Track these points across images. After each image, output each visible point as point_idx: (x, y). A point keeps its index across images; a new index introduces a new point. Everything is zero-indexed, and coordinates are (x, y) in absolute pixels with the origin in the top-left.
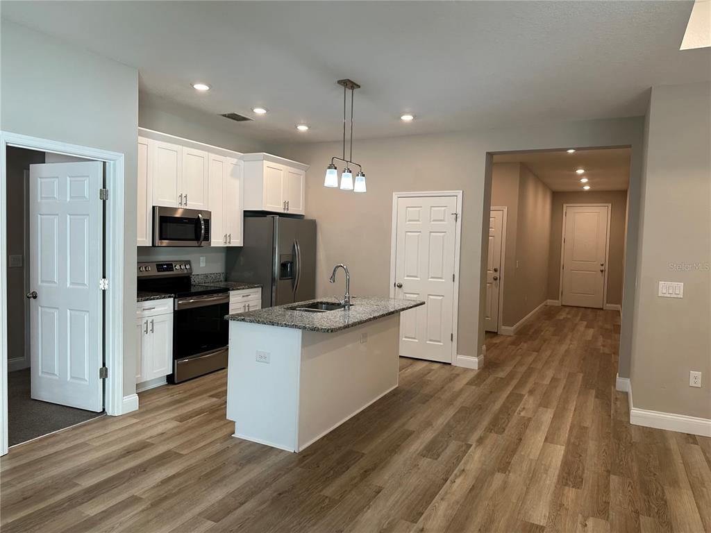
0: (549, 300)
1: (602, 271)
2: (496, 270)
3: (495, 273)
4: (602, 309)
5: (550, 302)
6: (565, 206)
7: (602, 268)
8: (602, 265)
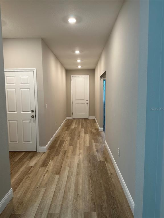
0: (67, 117)
1: (87, 103)
2: (32, 111)
3: (32, 113)
4: (88, 119)
5: (68, 118)
6: (71, 76)
7: (87, 102)
8: (87, 101)
